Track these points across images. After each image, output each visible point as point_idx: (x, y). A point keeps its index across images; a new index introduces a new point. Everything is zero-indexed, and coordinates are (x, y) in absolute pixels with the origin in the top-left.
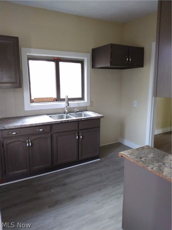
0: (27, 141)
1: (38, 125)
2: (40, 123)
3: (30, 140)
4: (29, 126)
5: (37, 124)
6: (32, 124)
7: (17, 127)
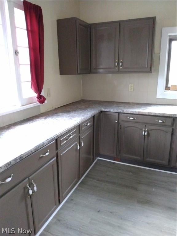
0: (144, 129)
1: (157, 115)
2: (159, 114)
3: (146, 129)
4: (147, 114)
5: (156, 113)
6: (150, 113)
7: (134, 113)
